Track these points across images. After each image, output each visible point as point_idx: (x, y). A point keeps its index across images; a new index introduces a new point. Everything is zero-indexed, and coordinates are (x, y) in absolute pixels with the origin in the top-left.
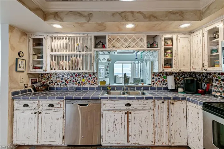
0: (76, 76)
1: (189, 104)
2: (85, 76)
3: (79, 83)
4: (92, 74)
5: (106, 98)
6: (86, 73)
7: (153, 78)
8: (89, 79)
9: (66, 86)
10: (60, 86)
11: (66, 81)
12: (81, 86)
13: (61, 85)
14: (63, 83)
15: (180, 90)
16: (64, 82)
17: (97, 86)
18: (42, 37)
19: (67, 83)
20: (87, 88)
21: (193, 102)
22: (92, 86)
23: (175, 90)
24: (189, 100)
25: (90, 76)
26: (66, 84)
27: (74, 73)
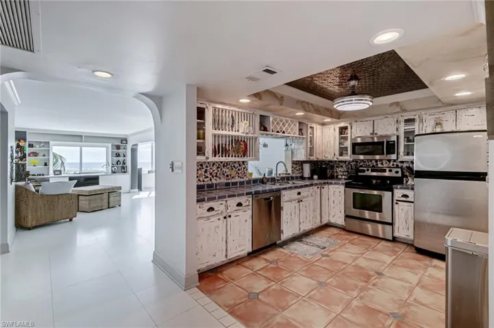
0: (224, 166)
1: (331, 186)
2: (234, 166)
3: (227, 176)
4: (241, 163)
5: (285, 189)
6: (235, 162)
7: (293, 167)
8: (239, 170)
9: (210, 183)
10: (202, 183)
11: (211, 174)
12: (230, 181)
13: (204, 181)
14: (207, 177)
15: (316, 177)
16: (209, 175)
17: (247, 179)
18: (204, 106)
19: (213, 177)
20: (236, 183)
21: (335, 184)
22: (242, 180)
23: (311, 178)
24: (331, 184)
25: (240, 165)
26: (211, 180)
27: (221, 162)
